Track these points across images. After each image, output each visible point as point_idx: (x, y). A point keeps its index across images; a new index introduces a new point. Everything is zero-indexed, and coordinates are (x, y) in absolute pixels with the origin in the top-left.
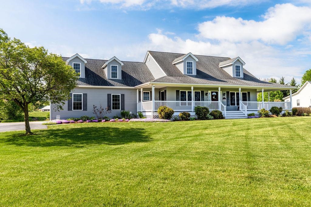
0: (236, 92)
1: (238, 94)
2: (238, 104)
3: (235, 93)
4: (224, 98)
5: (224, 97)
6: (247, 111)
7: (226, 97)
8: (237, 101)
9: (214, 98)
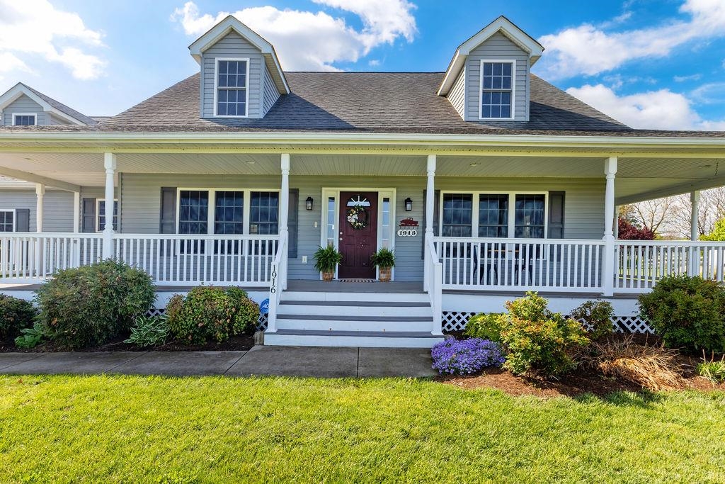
0: (475, 195)
3: (470, 196)
4: (408, 223)
5: (406, 216)
6: (445, 292)
7: (417, 215)
9: (355, 223)
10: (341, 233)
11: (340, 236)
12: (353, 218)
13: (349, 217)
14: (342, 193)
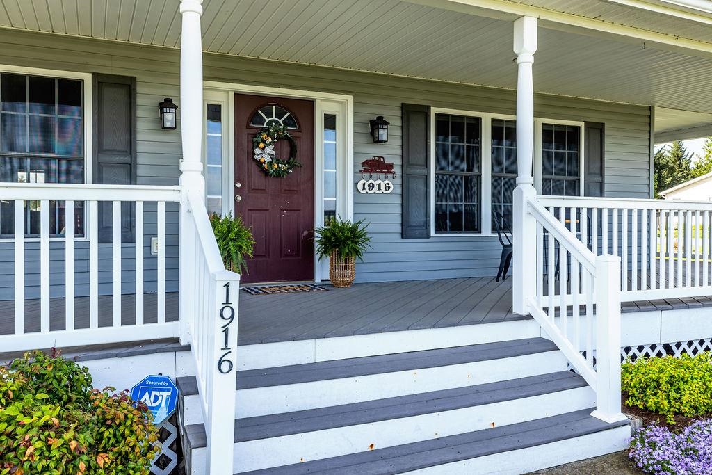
0: (487, 118)
1: (505, 133)
2: (503, 221)
3: (478, 121)
4: (375, 166)
5: (372, 152)
7: (391, 152)
8: (495, 197)
9: (271, 163)
10: (239, 185)
11: (237, 191)
12: (265, 154)
13: (257, 151)
14: (239, 97)
